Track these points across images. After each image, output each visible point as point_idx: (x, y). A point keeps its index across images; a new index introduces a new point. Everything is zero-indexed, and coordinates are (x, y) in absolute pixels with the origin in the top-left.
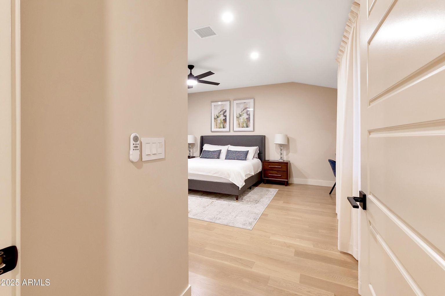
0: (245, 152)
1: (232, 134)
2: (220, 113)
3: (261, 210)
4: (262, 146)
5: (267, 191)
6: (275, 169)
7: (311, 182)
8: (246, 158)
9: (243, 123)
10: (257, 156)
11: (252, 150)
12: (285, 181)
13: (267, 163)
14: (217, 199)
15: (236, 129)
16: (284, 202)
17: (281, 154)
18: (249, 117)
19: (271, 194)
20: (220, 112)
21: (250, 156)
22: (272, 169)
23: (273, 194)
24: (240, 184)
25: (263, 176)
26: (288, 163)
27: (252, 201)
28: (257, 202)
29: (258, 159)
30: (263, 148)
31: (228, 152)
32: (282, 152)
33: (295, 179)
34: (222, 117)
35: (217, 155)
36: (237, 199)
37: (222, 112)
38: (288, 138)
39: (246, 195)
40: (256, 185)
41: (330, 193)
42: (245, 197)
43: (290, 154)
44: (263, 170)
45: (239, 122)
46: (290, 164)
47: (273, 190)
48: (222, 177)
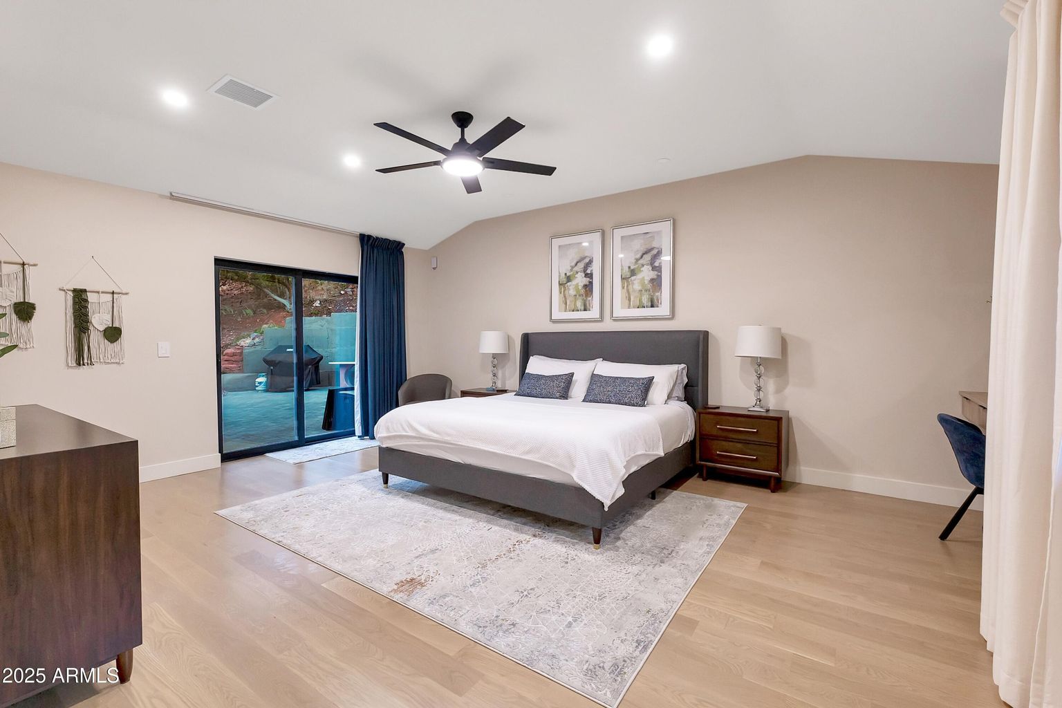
0: (641, 381)
1: (608, 326)
2: (576, 269)
3: (674, 597)
4: (698, 362)
5: (709, 507)
6: (734, 436)
7: (862, 482)
8: (644, 399)
9: (641, 295)
10: (679, 392)
11: (665, 376)
12: (770, 477)
13: (712, 416)
14: (538, 531)
15: (620, 312)
16: (763, 563)
17: (759, 390)
18: (659, 277)
19: (718, 525)
20: (576, 264)
21: (658, 393)
22: (725, 437)
23: (727, 524)
24: (607, 490)
25: (698, 456)
26: (781, 418)
27: (648, 552)
28: (664, 553)
29: (685, 404)
30: (700, 369)
31: (595, 378)
32: (762, 384)
33: (806, 471)
34: (580, 280)
35: (561, 388)
36: (597, 541)
37: (581, 265)
38: (782, 337)
39: (632, 523)
40: (674, 483)
41: (944, 536)
42: (628, 529)
43: (789, 390)
44: (698, 438)
45: (628, 291)
46: (789, 420)
47: (729, 507)
48: (547, 466)
